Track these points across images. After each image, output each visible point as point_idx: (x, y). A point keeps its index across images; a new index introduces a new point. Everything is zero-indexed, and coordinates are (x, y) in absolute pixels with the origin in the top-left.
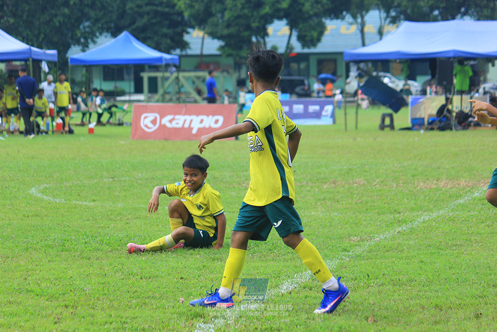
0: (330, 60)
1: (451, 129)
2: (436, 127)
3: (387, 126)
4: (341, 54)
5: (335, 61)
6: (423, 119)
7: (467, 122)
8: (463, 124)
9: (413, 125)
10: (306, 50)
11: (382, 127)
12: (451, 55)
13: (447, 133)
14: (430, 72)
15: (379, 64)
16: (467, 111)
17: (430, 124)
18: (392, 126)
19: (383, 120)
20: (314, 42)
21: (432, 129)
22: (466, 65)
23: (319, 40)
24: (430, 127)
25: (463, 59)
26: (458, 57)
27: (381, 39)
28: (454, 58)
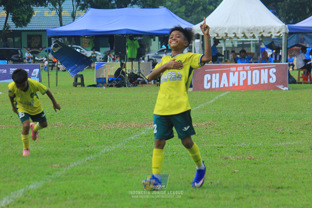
0: (36, 36)
1: (125, 86)
2: (114, 84)
3: (79, 84)
4: (45, 31)
5: (40, 36)
6: (105, 78)
7: (136, 81)
8: (134, 83)
9: (98, 83)
10: (19, 28)
11: (75, 84)
12: (125, 33)
13: (123, 89)
14: (109, 44)
15: (73, 38)
16: (136, 73)
17: (109, 82)
18: (82, 84)
19: (76, 80)
20: (25, 22)
21: (112, 86)
22: (135, 40)
23: (28, 21)
24: (110, 84)
25: (133, 35)
26: (129, 34)
27: (74, 21)
28: (127, 35)
